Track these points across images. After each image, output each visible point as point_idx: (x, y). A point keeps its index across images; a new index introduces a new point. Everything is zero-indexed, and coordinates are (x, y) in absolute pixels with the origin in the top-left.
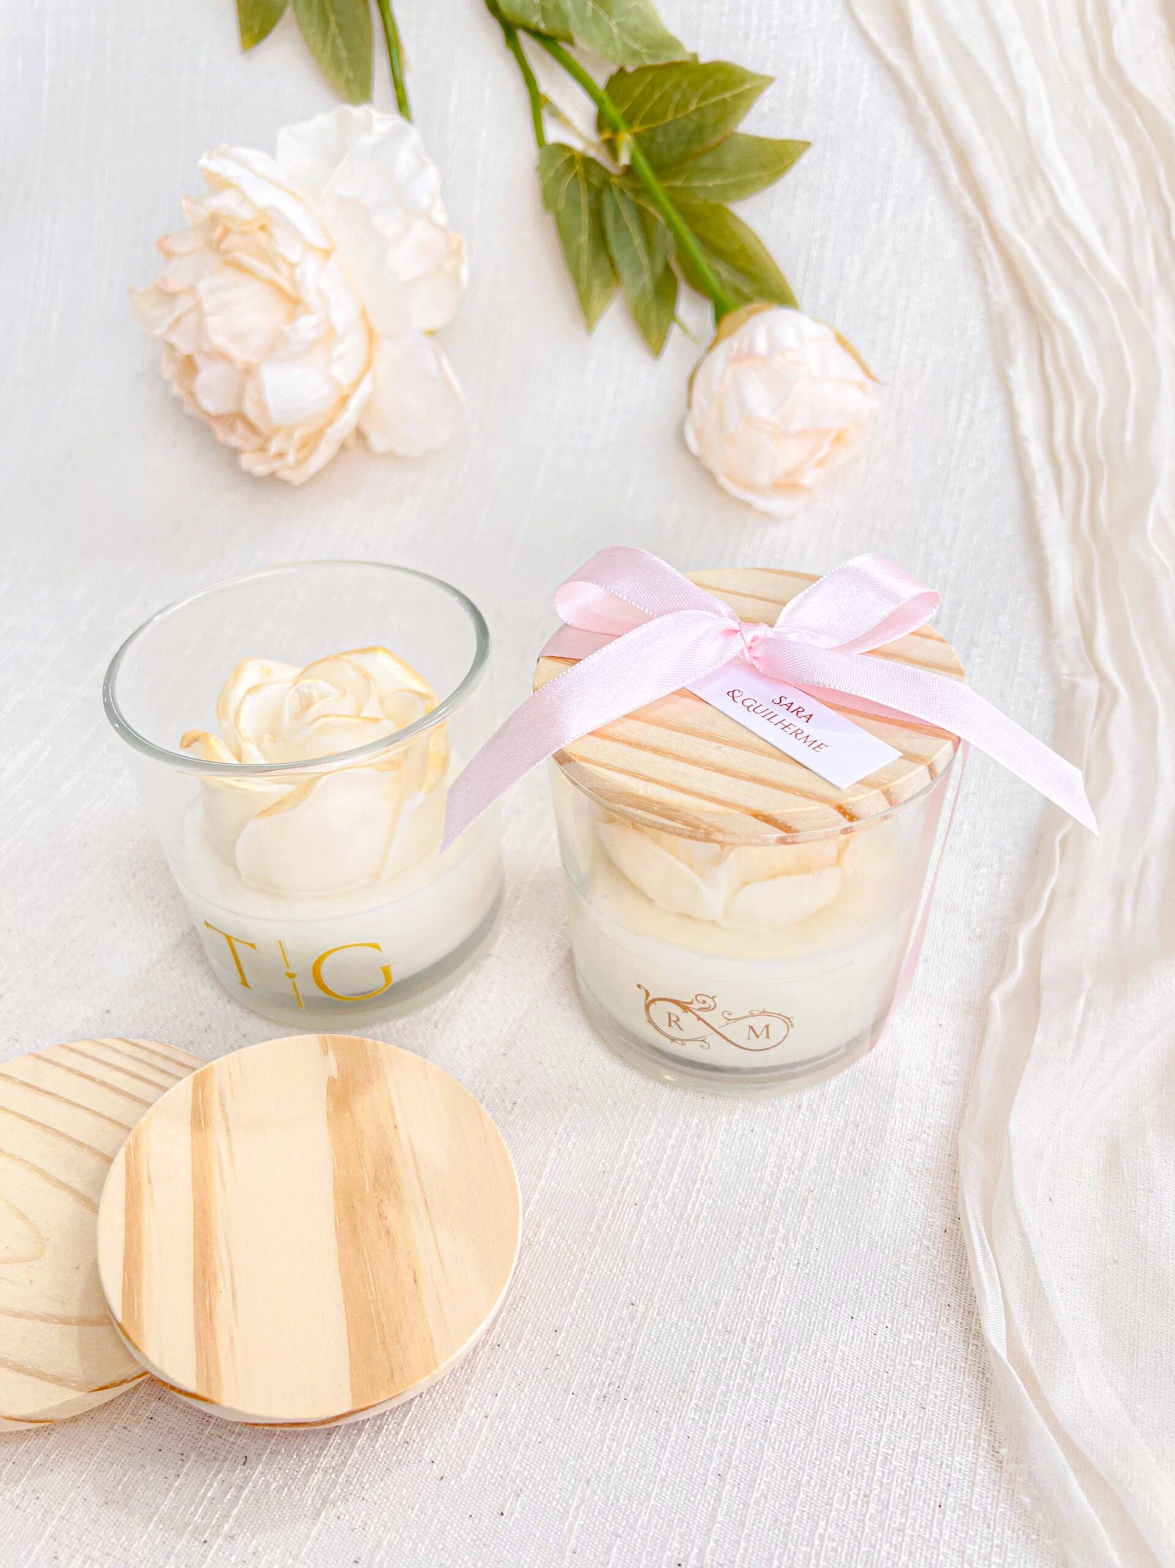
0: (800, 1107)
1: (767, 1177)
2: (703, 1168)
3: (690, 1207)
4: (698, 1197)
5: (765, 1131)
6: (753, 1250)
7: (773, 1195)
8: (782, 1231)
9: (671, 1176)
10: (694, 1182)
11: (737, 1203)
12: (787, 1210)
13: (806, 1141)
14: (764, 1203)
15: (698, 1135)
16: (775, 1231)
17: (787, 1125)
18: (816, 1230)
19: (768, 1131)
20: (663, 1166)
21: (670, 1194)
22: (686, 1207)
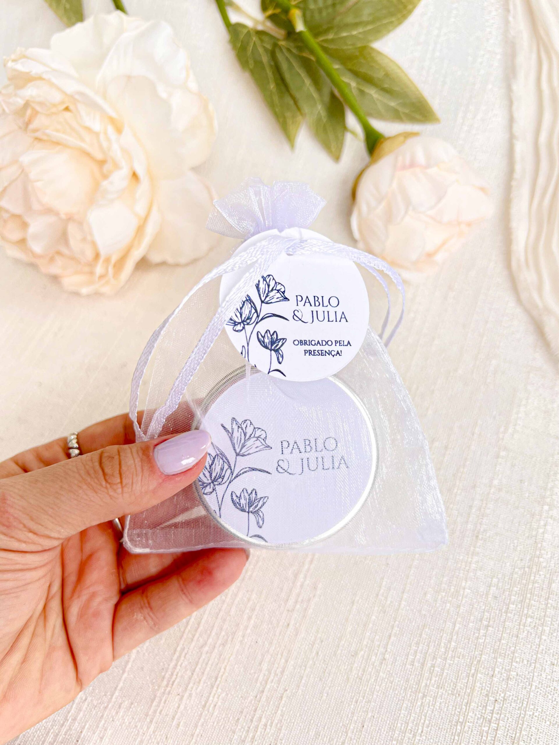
0: (288, 625)
1: (261, 678)
2: (223, 670)
3: (211, 698)
4: (216, 691)
5: (264, 643)
6: (244, 733)
7: (263, 692)
8: (264, 720)
9: (203, 673)
10: (216, 678)
11: (240, 696)
12: (270, 703)
13: (289, 651)
14: (256, 697)
15: (223, 644)
16: (260, 718)
17: (278, 639)
18: (285, 720)
19: (266, 643)
20: (199, 666)
21: (200, 688)
22: (209, 697)
